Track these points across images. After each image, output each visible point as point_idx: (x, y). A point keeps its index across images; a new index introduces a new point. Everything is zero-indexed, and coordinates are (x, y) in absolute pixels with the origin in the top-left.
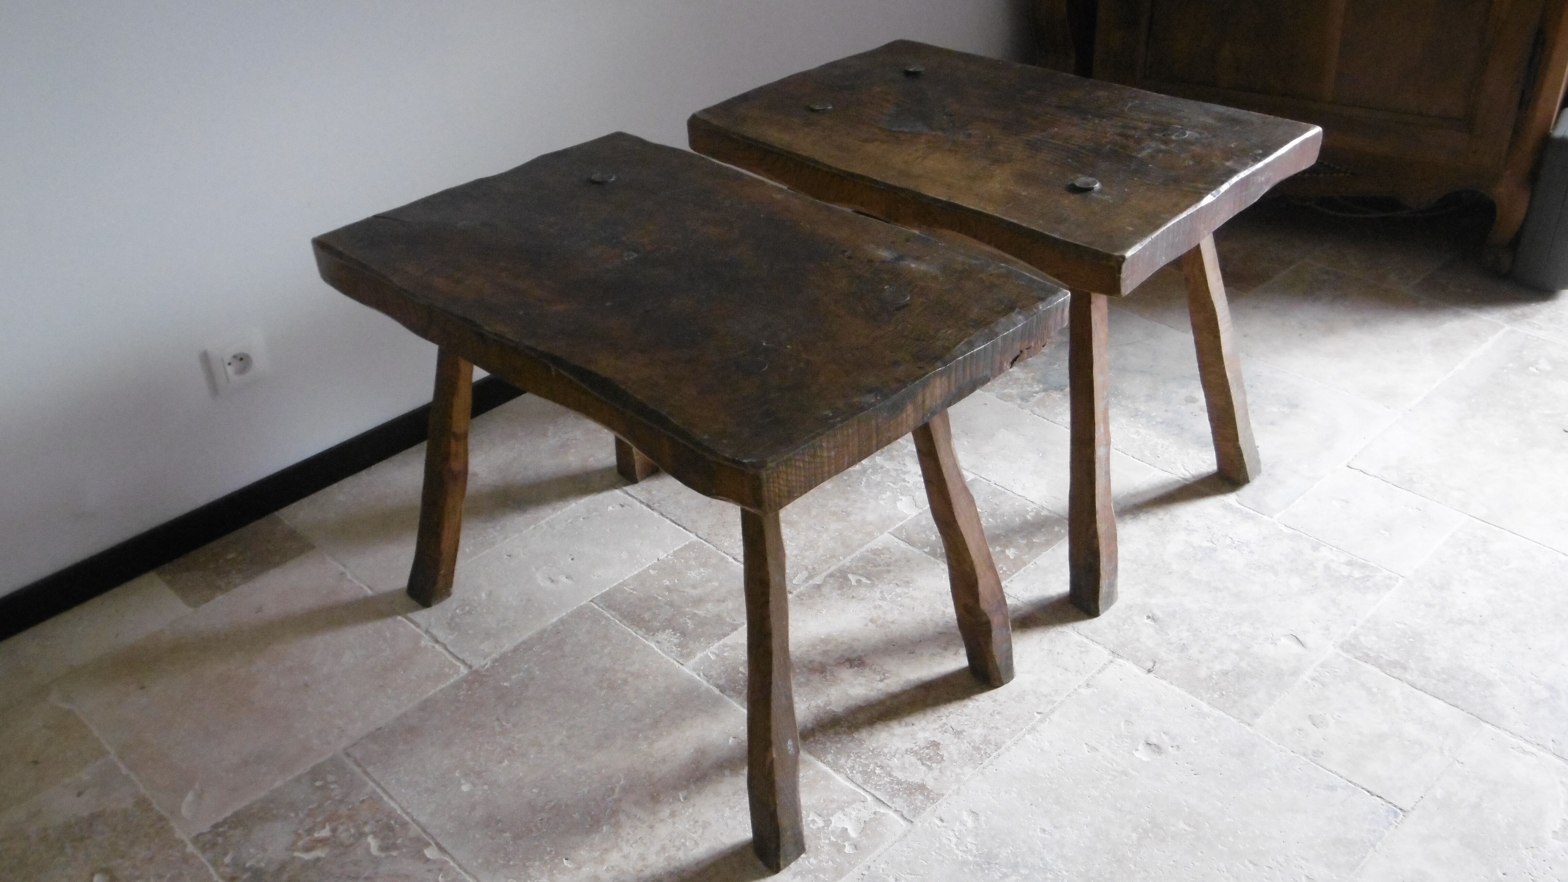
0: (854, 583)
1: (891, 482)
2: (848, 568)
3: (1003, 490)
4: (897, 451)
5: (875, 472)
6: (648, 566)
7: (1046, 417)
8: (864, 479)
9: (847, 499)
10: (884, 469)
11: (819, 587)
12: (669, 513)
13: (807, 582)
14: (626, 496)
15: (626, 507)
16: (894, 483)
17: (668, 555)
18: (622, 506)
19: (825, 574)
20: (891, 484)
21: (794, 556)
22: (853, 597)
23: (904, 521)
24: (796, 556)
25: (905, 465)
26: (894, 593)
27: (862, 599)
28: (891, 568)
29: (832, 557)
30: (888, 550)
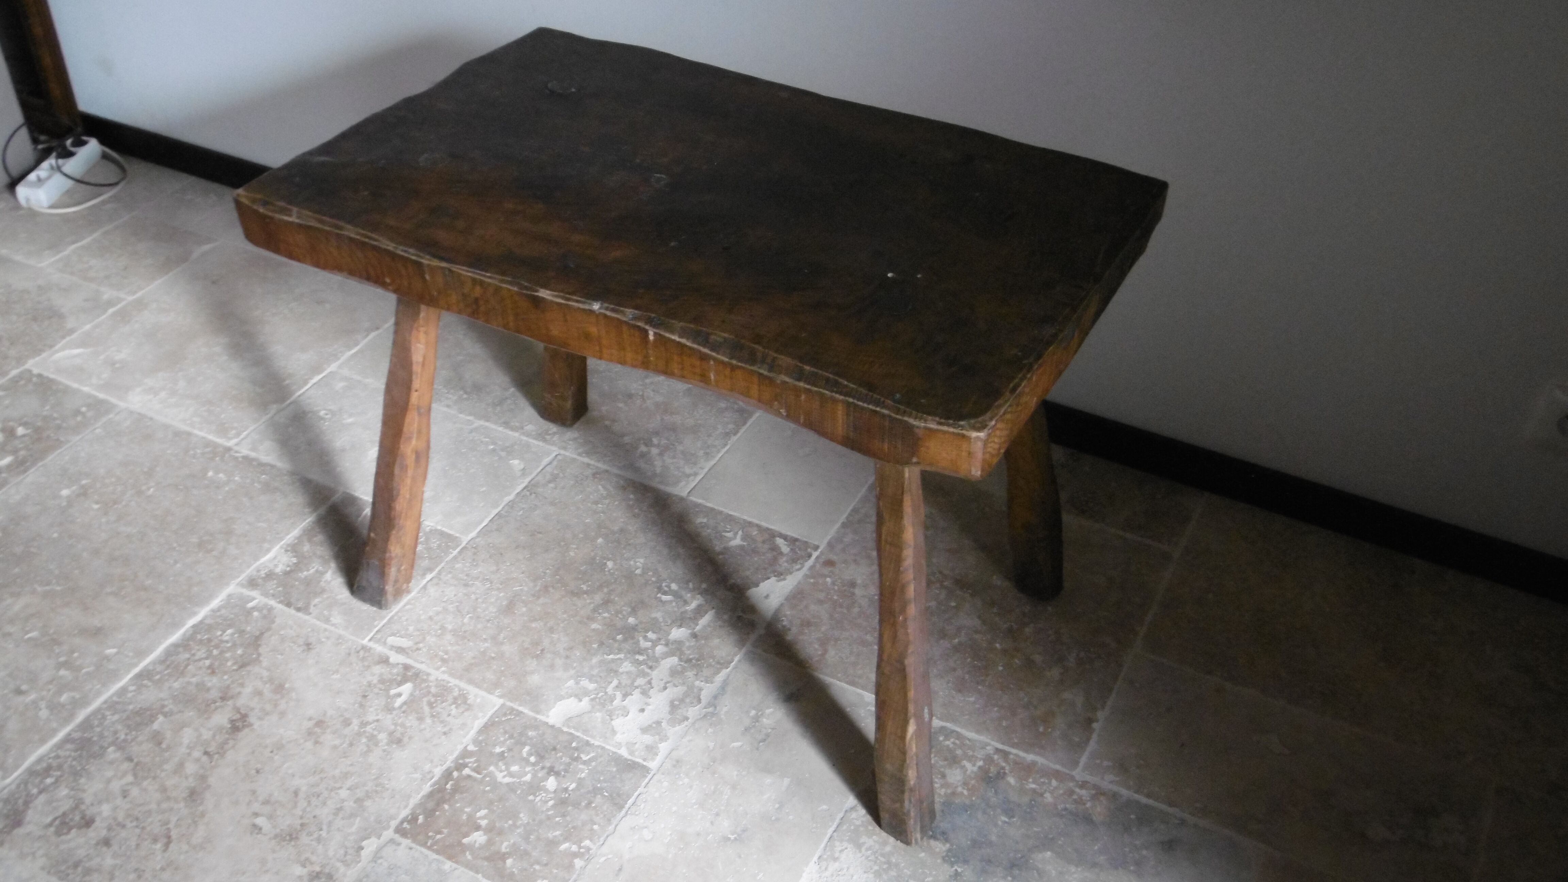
11: (383, 661)
13: (391, 650)
19: (410, 662)
21: (442, 626)
22: (365, 696)
23: (531, 714)
24: (443, 628)
25: (665, 688)
26: (375, 733)
27: (362, 706)
28: (429, 721)
29: (444, 661)
30: (467, 710)
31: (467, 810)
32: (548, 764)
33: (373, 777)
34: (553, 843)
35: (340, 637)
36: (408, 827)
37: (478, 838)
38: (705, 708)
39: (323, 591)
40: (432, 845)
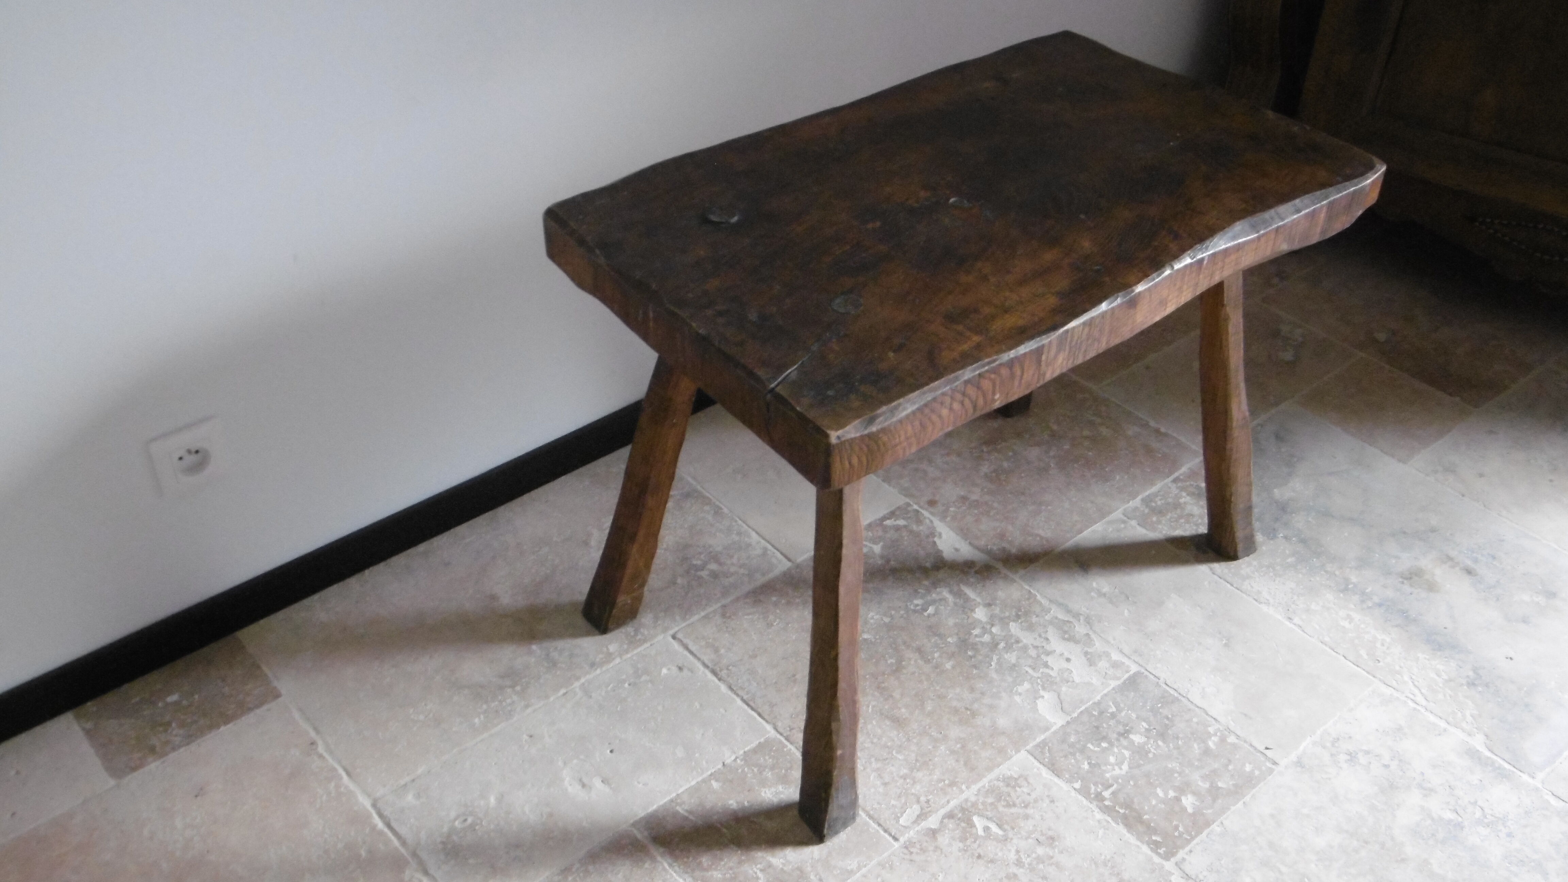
0: (981, 832)
1: (1030, 666)
2: (974, 805)
3: (1176, 695)
4: (1037, 616)
5: (1009, 648)
6: (709, 773)
7: (1229, 579)
8: (995, 658)
9: (972, 690)
10: (1020, 645)
11: (933, 833)
12: (742, 688)
13: (919, 824)
14: (686, 653)
15: (685, 671)
16: (1034, 669)
17: (737, 758)
18: (680, 669)
19: (942, 812)
20: (1030, 671)
21: (901, 777)
22: (979, 857)
23: (1047, 734)
24: (904, 777)
25: (1047, 639)
26: (1034, 855)
27: (992, 861)
28: (1030, 811)
29: (952, 784)
30: (1026, 779)
31: (1154, 802)
32: (1115, 736)
33: (1093, 866)
34: (1207, 752)
35: (879, 864)
36: (1164, 849)
37: (1188, 802)
38: (1079, 621)
39: (800, 869)
40: (1190, 835)
